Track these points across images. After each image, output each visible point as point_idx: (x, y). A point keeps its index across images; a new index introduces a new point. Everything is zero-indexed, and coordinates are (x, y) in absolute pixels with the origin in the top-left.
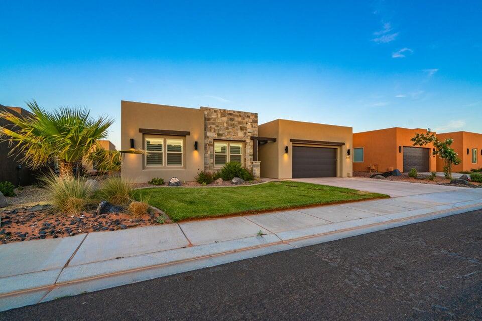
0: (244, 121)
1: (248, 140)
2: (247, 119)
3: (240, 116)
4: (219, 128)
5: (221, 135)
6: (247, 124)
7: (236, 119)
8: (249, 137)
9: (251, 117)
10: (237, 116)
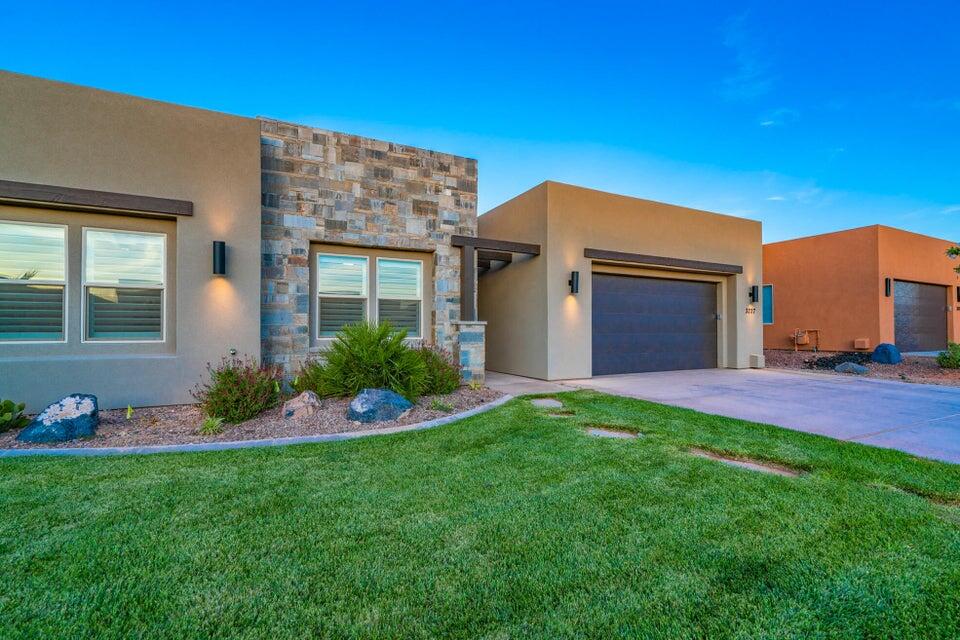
0: (429, 182)
1: (443, 250)
2: (437, 177)
3: (414, 163)
4: (330, 202)
5: (343, 226)
6: (437, 191)
7: (399, 172)
8: (447, 240)
9: (454, 170)
10: (399, 162)
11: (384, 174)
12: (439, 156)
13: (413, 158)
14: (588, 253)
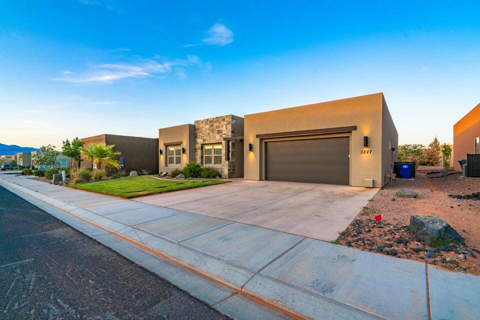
1: (224, 142)
2: (222, 123)
4: (204, 135)
6: (222, 126)
7: (215, 124)
8: (223, 139)
9: (226, 120)
10: (215, 122)
11: (212, 126)
12: (223, 117)
13: (217, 119)
14: (257, 136)
